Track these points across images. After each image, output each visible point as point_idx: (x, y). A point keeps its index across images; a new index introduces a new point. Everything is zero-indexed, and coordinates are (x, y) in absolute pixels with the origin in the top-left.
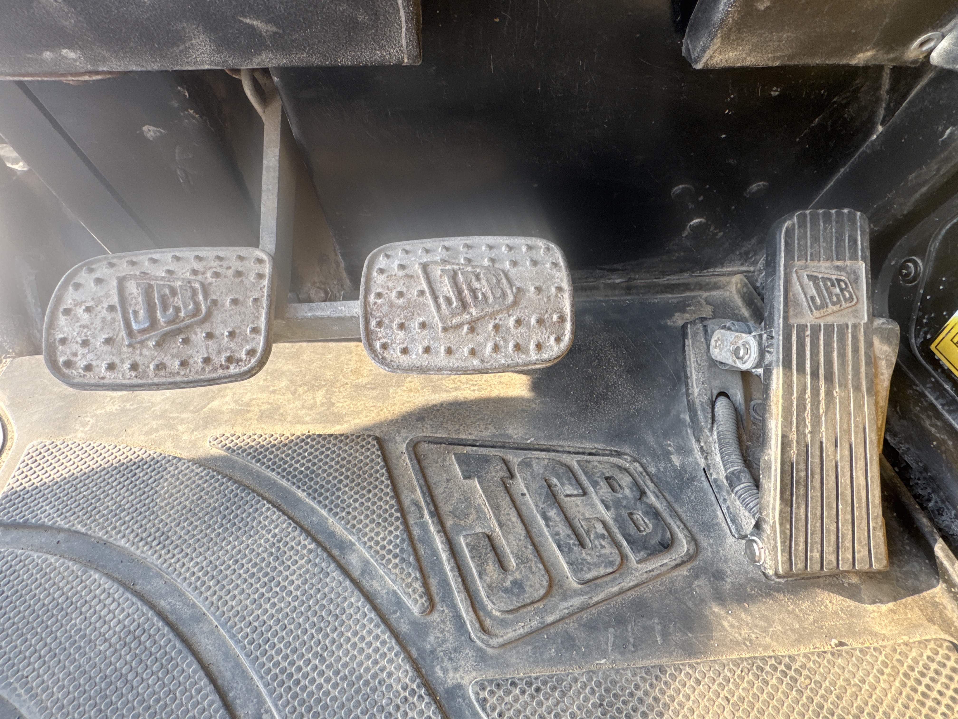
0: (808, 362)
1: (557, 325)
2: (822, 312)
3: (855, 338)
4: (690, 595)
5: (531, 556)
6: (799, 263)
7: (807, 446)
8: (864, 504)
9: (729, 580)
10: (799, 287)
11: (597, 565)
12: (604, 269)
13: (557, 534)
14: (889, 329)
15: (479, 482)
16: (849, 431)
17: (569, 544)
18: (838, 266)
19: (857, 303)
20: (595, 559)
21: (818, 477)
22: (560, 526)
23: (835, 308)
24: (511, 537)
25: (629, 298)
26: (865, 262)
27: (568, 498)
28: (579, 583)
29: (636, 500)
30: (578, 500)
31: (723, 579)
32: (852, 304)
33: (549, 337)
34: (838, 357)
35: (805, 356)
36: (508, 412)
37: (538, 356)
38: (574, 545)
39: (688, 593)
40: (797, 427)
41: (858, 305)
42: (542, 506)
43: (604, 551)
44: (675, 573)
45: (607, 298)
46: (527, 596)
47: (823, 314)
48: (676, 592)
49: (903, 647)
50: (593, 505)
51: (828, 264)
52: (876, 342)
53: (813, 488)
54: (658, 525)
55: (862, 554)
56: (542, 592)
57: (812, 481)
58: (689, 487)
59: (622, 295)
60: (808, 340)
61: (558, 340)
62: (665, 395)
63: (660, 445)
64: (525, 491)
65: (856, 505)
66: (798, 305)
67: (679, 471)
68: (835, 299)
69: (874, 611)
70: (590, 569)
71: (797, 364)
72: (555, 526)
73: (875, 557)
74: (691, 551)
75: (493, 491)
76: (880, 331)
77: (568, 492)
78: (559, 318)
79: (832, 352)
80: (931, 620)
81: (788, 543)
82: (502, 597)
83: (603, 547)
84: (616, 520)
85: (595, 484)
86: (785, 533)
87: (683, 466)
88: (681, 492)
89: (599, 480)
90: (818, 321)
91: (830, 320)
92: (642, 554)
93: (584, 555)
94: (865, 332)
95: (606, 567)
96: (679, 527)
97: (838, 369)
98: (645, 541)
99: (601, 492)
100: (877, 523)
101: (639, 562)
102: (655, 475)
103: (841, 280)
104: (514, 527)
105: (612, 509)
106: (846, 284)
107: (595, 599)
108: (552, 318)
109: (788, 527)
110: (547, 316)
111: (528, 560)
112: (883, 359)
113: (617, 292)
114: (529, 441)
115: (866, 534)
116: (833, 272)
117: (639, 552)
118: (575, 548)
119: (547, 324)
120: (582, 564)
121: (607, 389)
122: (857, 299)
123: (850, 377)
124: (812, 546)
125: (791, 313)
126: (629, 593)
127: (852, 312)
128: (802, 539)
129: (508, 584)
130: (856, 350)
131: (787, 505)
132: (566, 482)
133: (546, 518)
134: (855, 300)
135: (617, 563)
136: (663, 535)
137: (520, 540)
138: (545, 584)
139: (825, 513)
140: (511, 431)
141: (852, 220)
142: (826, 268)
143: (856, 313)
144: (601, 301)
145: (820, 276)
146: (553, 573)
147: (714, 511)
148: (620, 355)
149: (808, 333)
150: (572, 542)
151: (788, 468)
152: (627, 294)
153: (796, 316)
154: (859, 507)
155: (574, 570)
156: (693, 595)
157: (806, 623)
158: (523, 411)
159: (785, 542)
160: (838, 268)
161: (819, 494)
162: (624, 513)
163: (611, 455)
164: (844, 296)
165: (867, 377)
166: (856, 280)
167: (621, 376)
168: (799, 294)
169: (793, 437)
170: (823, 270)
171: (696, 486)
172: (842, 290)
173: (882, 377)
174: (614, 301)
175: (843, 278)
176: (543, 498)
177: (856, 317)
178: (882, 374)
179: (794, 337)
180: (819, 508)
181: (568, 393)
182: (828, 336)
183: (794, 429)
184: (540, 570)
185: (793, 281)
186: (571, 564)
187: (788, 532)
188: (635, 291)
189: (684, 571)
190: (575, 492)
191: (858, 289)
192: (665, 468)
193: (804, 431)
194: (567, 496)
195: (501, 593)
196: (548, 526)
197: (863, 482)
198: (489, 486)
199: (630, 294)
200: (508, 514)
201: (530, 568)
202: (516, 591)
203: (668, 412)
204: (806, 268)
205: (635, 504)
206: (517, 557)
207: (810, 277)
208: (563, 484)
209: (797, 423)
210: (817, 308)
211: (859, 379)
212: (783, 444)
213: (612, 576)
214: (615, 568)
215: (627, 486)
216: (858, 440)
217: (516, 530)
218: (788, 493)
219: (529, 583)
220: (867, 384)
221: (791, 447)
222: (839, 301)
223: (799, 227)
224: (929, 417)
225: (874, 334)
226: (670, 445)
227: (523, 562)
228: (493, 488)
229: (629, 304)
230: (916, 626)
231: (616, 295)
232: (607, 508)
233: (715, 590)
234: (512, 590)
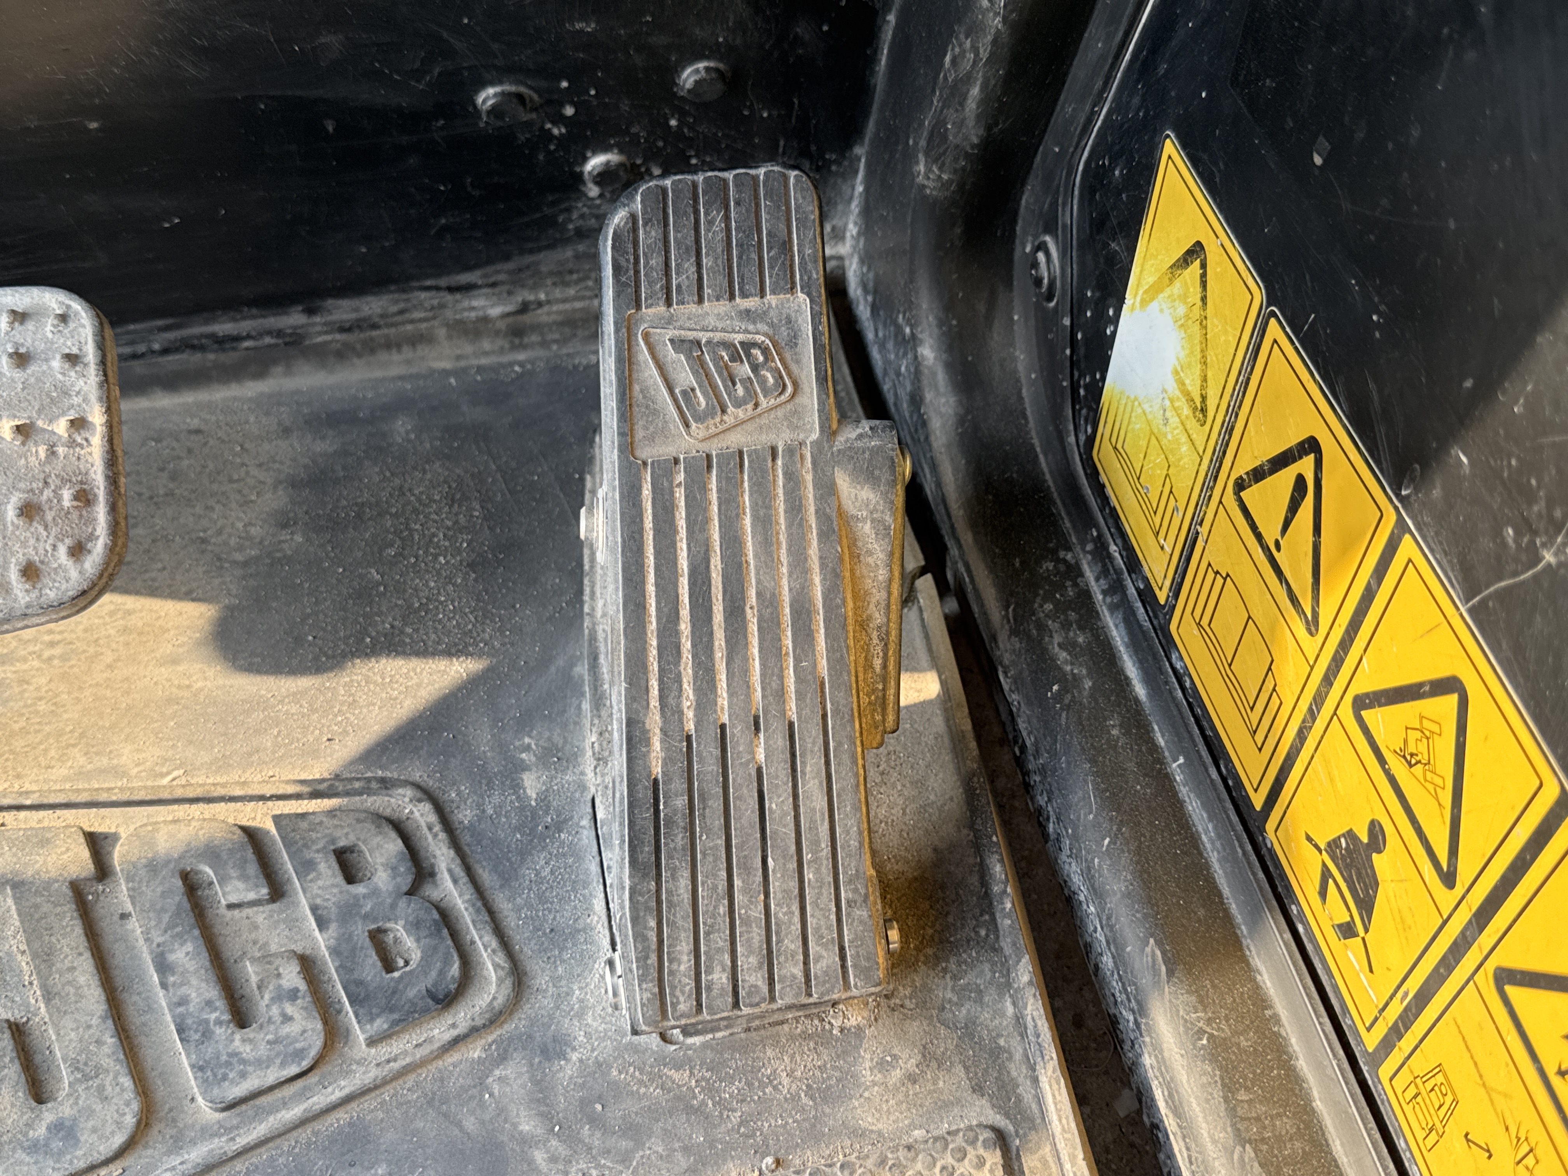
0: (683, 546)
1: (75, 515)
2: (713, 424)
3: (791, 477)
4: (473, 1104)
5: (107, 1062)
6: (650, 311)
7: (689, 738)
8: (826, 851)
9: (575, 1056)
10: (655, 372)
11: (262, 1064)
12: (437, 288)
13: (183, 1001)
14: (871, 450)
15: (15, 897)
16: (781, 694)
17: (207, 1021)
18: (748, 311)
19: (793, 396)
20: (263, 1050)
21: (717, 804)
22: (194, 982)
23: (741, 414)
24: (68, 1022)
25: (521, 356)
26: (809, 295)
27: (236, 912)
28: (216, 1110)
29: (398, 895)
30: (260, 915)
31: (563, 1056)
32: (783, 398)
33: (54, 547)
34: (753, 526)
35: (675, 532)
36: (129, 708)
37: (34, 594)
38: (219, 1022)
39: (472, 1097)
40: (662, 698)
41: (797, 400)
42: (160, 940)
43: (286, 1029)
44: (454, 1057)
45: (463, 363)
46: (79, 1153)
47: (713, 430)
48: (445, 1101)
49: (902, 1154)
50: (293, 923)
51: (723, 307)
52: (843, 481)
53: (705, 829)
54: (435, 949)
55: (823, 964)
56: (118, 1140)
57: (703, 816)
58: (544, 848)
59: (502, 351)
60: (680, 495)
61: (78, 551)
62: (550, 619)
63: (502, 748)
64: (129, 907)
65: (807, 857)
66: (655, 413)
67: (534, 812)
68: (740, 390)
69: (874, 1084)
70: (243, 1075)
71: (657, 554)
72: (182, 984)
73: (855, 966)
74: (500, 1000)
75: (45, 916)
76: (849, 455)
77: (233, 899)
78: (76, 498)
79: (738, 517)
80: (978, 1089)
81: (653, 959)
82: (22, 1163)
83: (287, 1019)
84: (335, 952)
85: (305, 867)
86: (645, 939)
87: (544, 798)
88: (523, 861)
89: (319, 857)
90: (704, 447)
91: (735, 440)
92: (380, 1024)
93: (237, 1043)
94: (814, 463)
95: (283, 1065)
96: (486, 947)
97: (756, 556)
98: (394, 993)
99: (315, 889)
100: (855, 891)
101: (371, 1042)
102: (471, 828)
103: (755, 345)
104: (80, 997)
105: (333, 926)
106: (765, 351)
107: (242, 1141)
108: (60, 500)
109: (653, 923)
110: (47, 493)
111: (99, 1070)
112: (864, 520)
113: (486, 345)
114: (165, 781)
115: (833, 917)
116: (737, 324)
117: (372, 1020)
118: (219, 1031)
119: (49, 516)
120: (228, 1064)
121: (404, 618)
122: (796, 384)
123: (784, 570)
124: (710, 958)
125: (640, 434)
126: (331, 1119)
127: (786, 418)
128: (685, 947)
129: (40, 1131)
130: (795, 507)
131: (645, 876)
132: (233, 873)
133: (163, 967)
134: (790, 389)
135: (313, 1053)
136: (442, 973)
137: (89, 1027)
138: (130, 1120)
139: (737, 882)
140: (126, 756)
141: (780, 197)
142: (719, 317)
143: (794, 419)
144: (446, 373)
145: (704, 337)
146: (160, 1092)
147: (587, 900)
148: (462, 519)
149: (681, 477)
150: (213, 1016)
151: (645, 794)
152: (514, 348)
153: (651, 439)
154: (816, 860)
155: (206, 1081)
156: (482, 1104)
157: (723, 1129)
158: (170, 701)
159: (647, 957)
160: (747, 314)
161: (721, 842)
162: (360, 931)
163: (366, 791)
164: (763, 382)
165: (823, 566)
166: (794, 340)
167: (450, 580)
168: (657, 389)
169: (654, 721)
170: (712, 321)
171: (563, 843)
172: (755, 368)
173: (870, 560)
174: (480, 369)
175: (760, 338)
176: (166, 918)
177: (794, 428)
178: (870, 553)
179: (647, 491)
180: (723, 874)
181: (299, 640)
182: (728, 479)
183: (654, 703)
184: (123, 1090)
185: (641, 358)
186: (201, 1069)
187: (653, 936)
188: (535, 338)
189: (475, 1051)
190: (252, 896)
191: (798, 362)
192: (498, 808)
193: (679, 705)
194: (231, 906)
195: (20, 1155)
196: (164, 985)
197: (821, 803)
198: (37, 906)
199: (523, 347)
200: (72, 969)
201: (101, 1089)
202: (57, 1144)
203: (545, 661)
204: (669, 321)
205: (393, 906)
206: (75, 1067)
207: (678, 344)
208: (222, 881)
209: (661, 690)
210: (699, 419)
211: (807, 572)
212: (629, 739)
213: (300, 1084)
214: (305, 1064)
215: (385, 865)
216: (806, 711)
217: (83, 1003)
218: (648, 849)
219: (90, 1124)
220: (824, 580)
221: (648, 743)
222: (750, 394)
223: (645, 224)
224: (1066, 626)
225: (838, 463)
226: (528, 748)
227: (86, 1078)
228: (46, 908)
229: (520, 376)
230: (946, 1106)
231: (486, 354)
232: (322, 924)
233: (537, 1083)
234: (46, 1145)
